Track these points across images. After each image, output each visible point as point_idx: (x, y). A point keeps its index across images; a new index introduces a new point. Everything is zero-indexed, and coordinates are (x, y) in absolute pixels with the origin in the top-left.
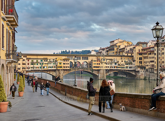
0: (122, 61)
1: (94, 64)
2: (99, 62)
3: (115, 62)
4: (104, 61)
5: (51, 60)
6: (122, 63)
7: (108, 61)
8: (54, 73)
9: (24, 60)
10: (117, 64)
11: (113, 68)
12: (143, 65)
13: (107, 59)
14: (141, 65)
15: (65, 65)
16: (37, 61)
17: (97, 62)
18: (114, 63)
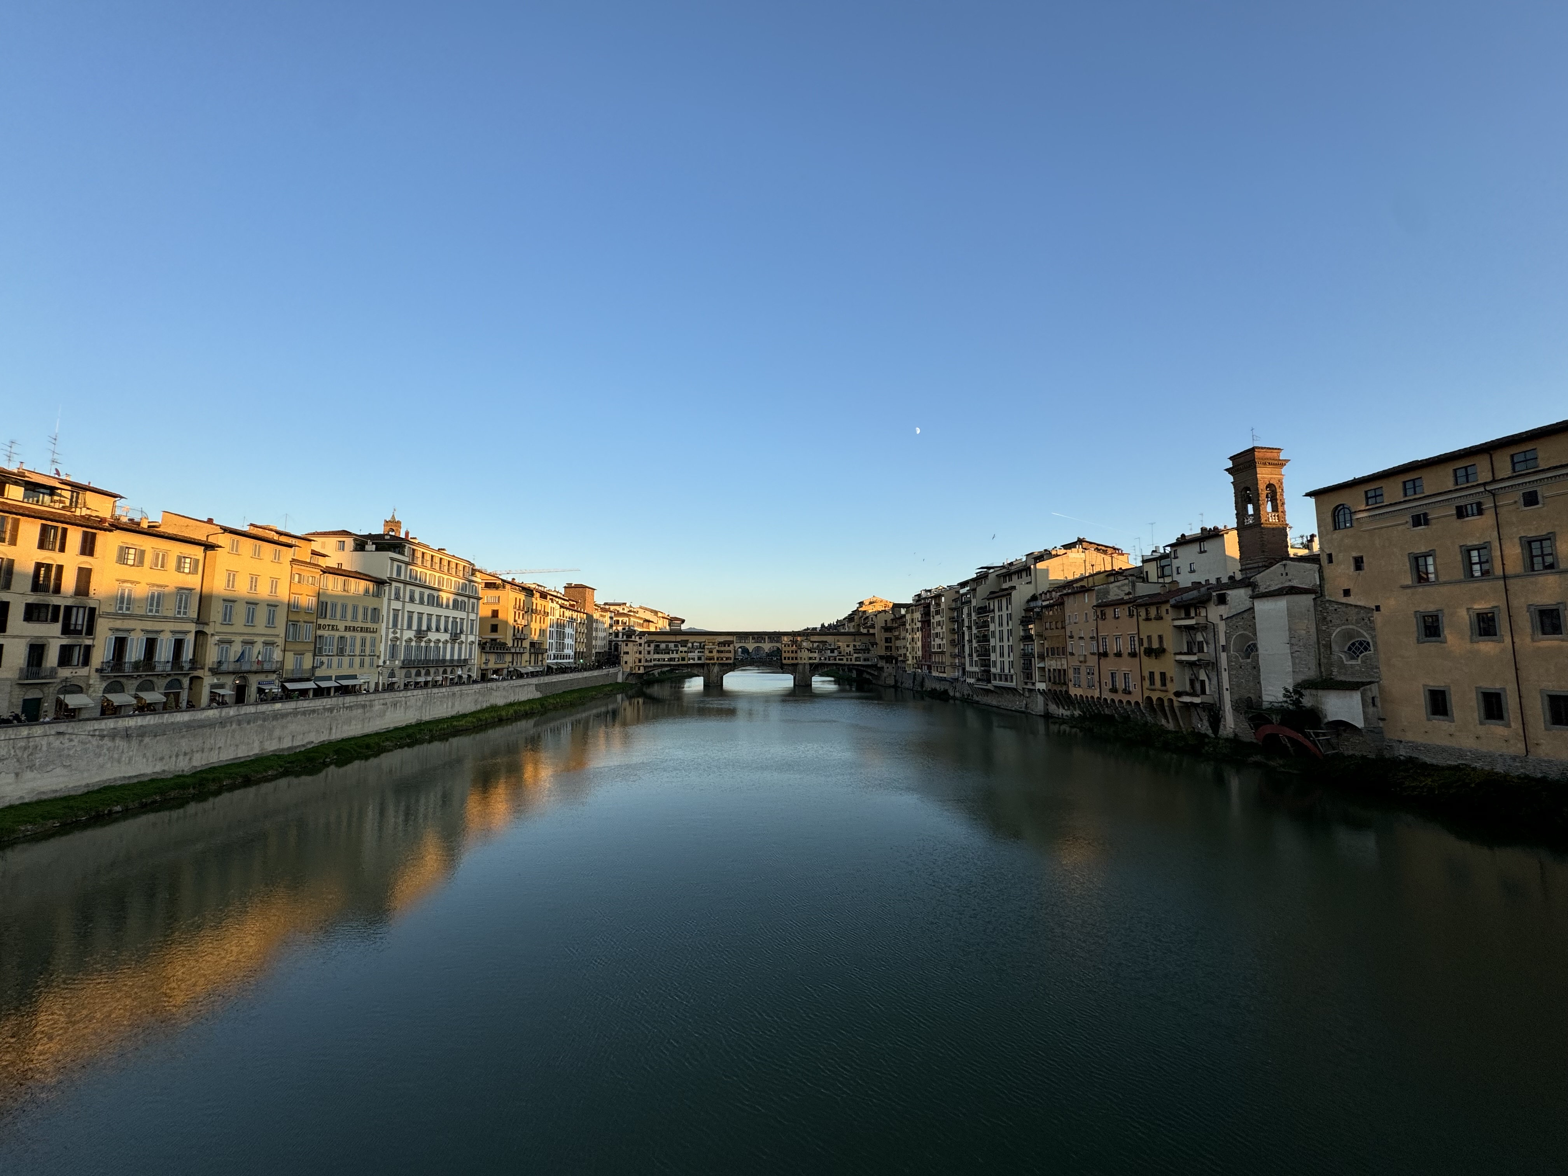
0: (848, 646)
1: (785, 652)
2: (794, 649)
3: (832, 647)
4: (806, 646)
5: (695, 644)
6: (848, 650)
7: (815, 645)
8: (702, 671)
9: (640, 645)
10: (836, 651)
11: (827, 662)
12: (894, 653)
13: (811, 642)
14: (889, 654)
15: (722, 655)
16: (667, 646)
17: (790, 649)
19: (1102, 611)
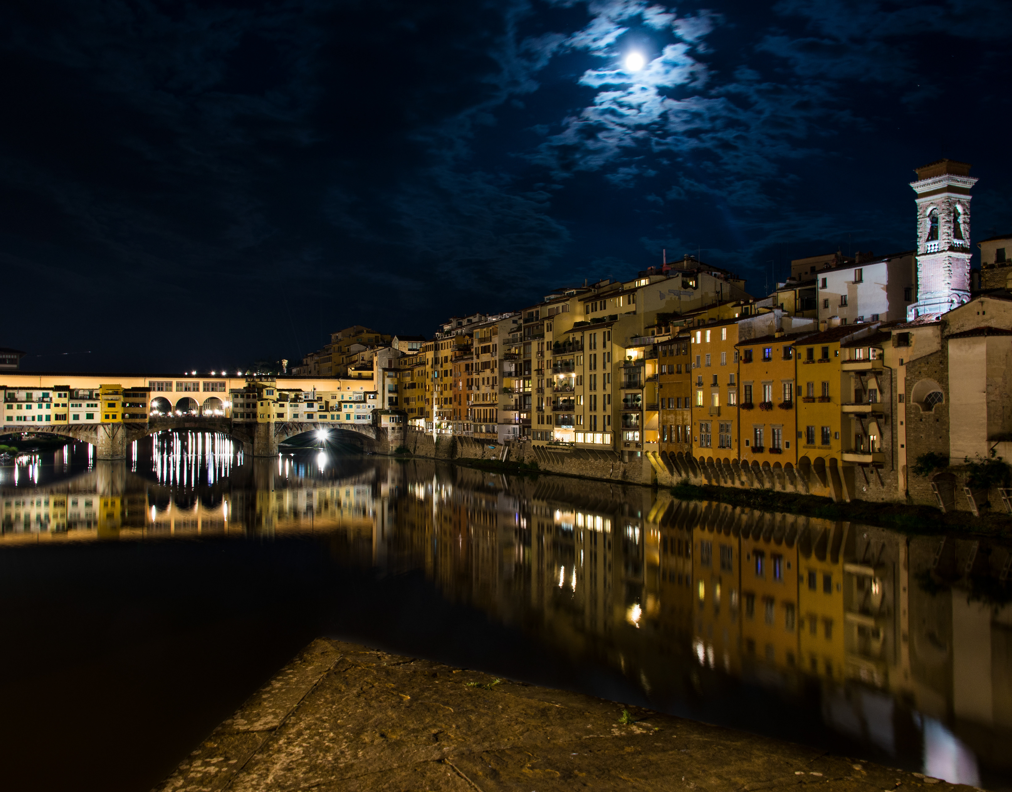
0: (334, 397)
1: (236, 405)
2: (251, 400)
3: (310, 398)
4: (270, 397)
5: (81, 393)
6: (333, 402)
7: (284, 394)
8: (93, 435)
10: (316, 405)
11: (302, 420)
12: (402, 407)
13: (278, 390)
14: (394, 408)
15: (132, 410)
17: (245, 400)
18: (305, 401)
19: (746, 352)
